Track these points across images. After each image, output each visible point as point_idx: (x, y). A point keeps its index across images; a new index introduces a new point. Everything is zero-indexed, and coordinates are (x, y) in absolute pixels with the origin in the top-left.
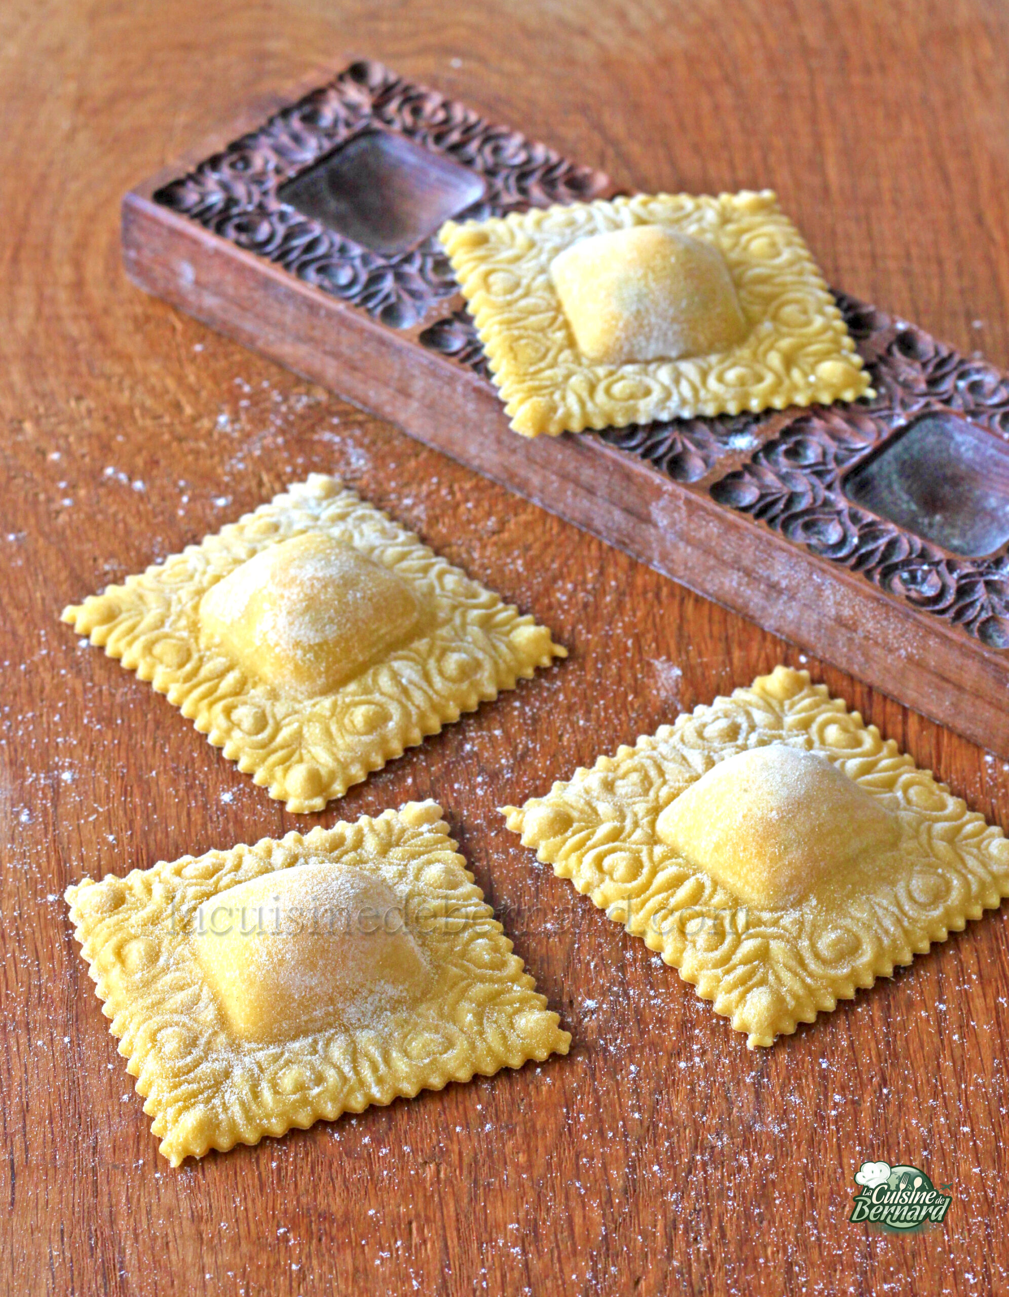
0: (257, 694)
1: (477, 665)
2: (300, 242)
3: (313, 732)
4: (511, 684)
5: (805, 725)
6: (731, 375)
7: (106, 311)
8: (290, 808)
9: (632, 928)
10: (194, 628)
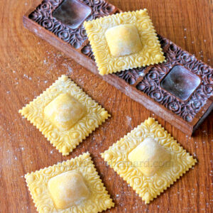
0: (56, 130)
1: (95, 121)
2: (57, 26)
3: (66, 139)
4: (101, 124)
5: (154, 132)
6: (140, 59)
7: (21, 35)
8: (63, 154)
9: (124, 179)
10: (43, 115)
